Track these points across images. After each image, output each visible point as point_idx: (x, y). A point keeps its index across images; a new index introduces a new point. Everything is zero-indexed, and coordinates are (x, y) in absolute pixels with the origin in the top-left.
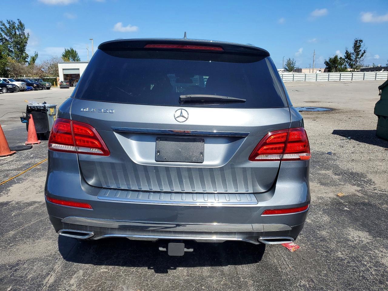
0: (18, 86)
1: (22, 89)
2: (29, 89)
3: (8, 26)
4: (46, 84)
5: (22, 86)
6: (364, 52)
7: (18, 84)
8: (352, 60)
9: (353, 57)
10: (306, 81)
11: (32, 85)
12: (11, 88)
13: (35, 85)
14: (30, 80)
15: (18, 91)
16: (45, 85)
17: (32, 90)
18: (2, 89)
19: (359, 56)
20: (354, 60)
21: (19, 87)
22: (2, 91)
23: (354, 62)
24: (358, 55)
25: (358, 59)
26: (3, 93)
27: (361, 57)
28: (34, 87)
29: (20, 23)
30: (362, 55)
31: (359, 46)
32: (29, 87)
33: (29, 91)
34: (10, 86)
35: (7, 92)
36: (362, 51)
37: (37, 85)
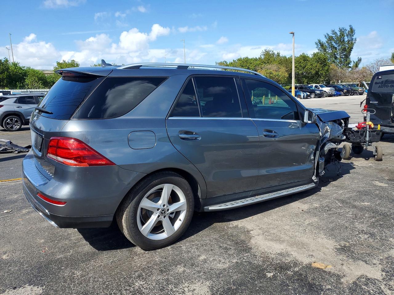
0: (327, 91)
1: (330, 94)
2: (337, 94)
3: (339, 34)
4: (359, 89)
5: (330, 92)
7: (327, 89)
11: (342, 90)
12: (319, 94)
13: (345, 90)
14: (343, 85)
15: (326, 97)
16: (357, 91)
17: (340, 95)
18: (310, 95)
21: (327, 93)
22: (310, 97)
26: (311, 98)
28: (344, 93)
29: (351, 29)
32: (338, 93)
33: (338, 96)
34: (318, 92)
35: (315, 98)
37: (347, 90)
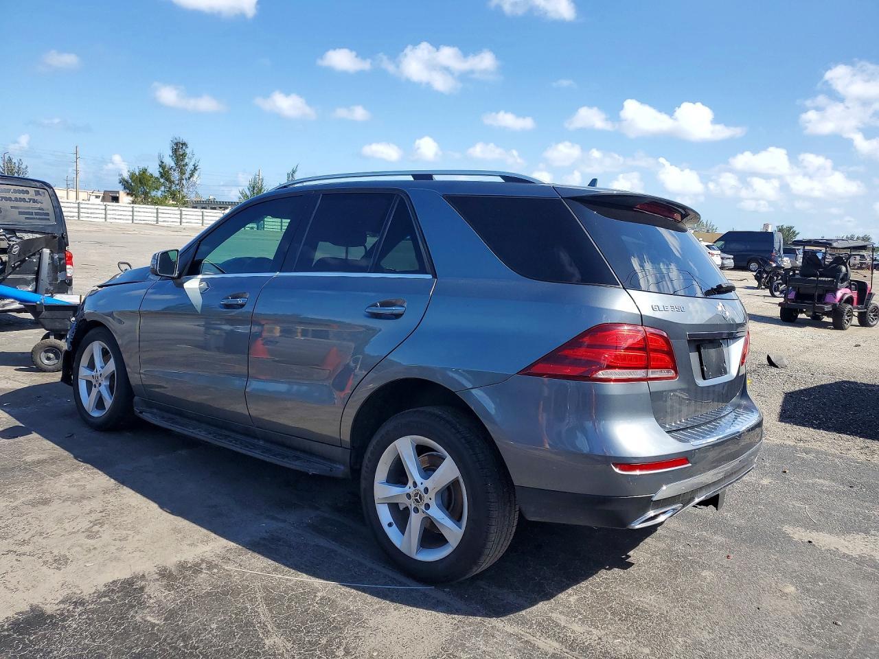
6: (195, 169)
8: (173, 182)
9: (175, 176)
10: (81, 219)
19: (187, 175)
20: (177, 182)
23: (178, 187)
24: (182, 173)
25: (184, 182)
27: (189, 178)
30: (192, 175)
31: (184, 155)
36: (191, 167)
